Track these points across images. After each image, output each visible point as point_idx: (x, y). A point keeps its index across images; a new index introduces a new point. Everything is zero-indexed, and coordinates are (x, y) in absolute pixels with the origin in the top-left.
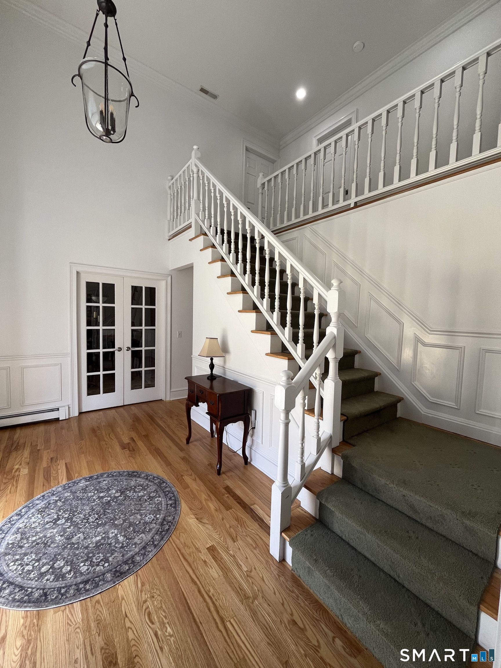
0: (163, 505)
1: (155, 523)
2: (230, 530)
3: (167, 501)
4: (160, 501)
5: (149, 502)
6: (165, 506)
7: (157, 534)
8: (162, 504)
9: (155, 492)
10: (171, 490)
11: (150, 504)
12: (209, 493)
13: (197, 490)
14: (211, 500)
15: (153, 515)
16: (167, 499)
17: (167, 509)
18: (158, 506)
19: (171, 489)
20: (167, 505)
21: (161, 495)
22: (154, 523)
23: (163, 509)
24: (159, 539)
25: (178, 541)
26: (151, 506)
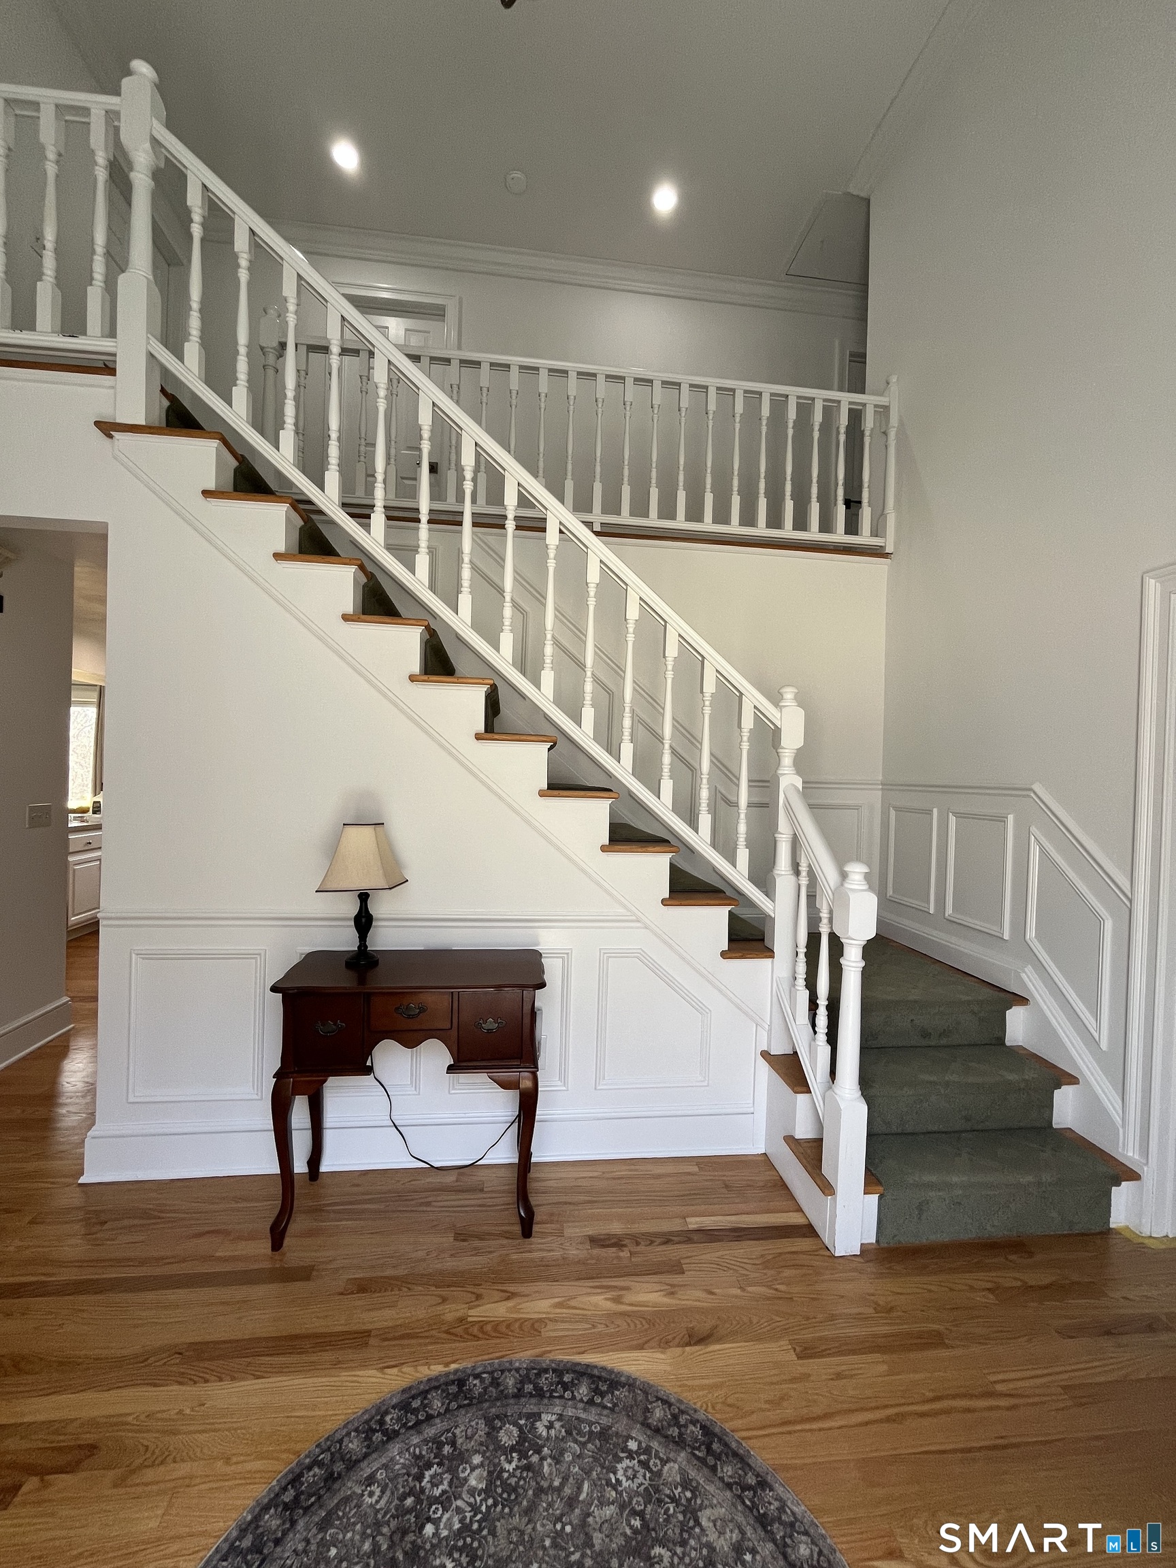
0: (583, 1416)
1: (664, 1462)
2: (748, 1292)
3: (573, 1398)
4: (558, 1420)
5: (542, 1459)
6: (593, 1410)
7: (713, 1469)
8: (578, 1418)
9: (498, 1423)
10: (523, 1372)
11: (557, 1460)
12: (591, 1284)
13: (559, 1305)
14: (627, 1289)
15: (620, 1460)
16: (561, 1397)
17: (612, 1410)
18: (580, 1433)
19: (517, 1370)
20: (591, 1402)
21: (531, 1407)
22: (662, 1466)
23: (605, 1421)
24: (739, 1465)
25: (754, 1417)
26: (568, 1457)
